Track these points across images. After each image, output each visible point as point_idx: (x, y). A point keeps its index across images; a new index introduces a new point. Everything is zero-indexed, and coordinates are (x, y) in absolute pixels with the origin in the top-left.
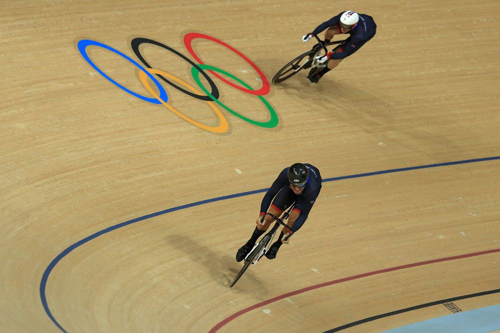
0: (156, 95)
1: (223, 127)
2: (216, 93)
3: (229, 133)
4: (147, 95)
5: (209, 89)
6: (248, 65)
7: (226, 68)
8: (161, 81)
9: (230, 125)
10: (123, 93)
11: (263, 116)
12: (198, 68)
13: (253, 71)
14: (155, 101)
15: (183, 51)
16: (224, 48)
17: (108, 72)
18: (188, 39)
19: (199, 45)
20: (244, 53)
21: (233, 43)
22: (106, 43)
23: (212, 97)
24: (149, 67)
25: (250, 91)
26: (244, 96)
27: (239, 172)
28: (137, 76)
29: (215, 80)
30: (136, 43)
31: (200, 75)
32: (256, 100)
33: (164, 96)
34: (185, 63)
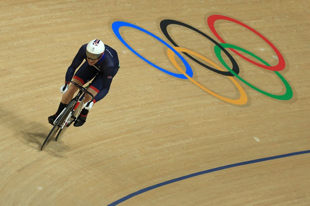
0: (183, 72)
1: (243, 100)
2: (236, 69)
3: (248, 105)
4: (174, 71)
5: (231, 66)
6: (265, 44)
7: (245, 47)
8: (187, 58)
9: (249, 98)
10: (153, 69)
11: (279, 89)
12: (220, 46)
13: (270, 49)
14: (182, 76)
15: (207, 31)
16: (244, 28)
17: (139, 50)
18: (212, 20)
19: (221, 26)
20: (262, 32)
21: (252, 24)
22: (138, 24)
23: (233, 73)
24: (176, 45)
25: (267, 67)
26: (262, 71)
27: (258, 140)
28: (165, 53)
29: (236, 57)
30: (164, 24)
31: (222, 52)
32: (272, 76)
33: (190, 72)
34: (208, 42)
